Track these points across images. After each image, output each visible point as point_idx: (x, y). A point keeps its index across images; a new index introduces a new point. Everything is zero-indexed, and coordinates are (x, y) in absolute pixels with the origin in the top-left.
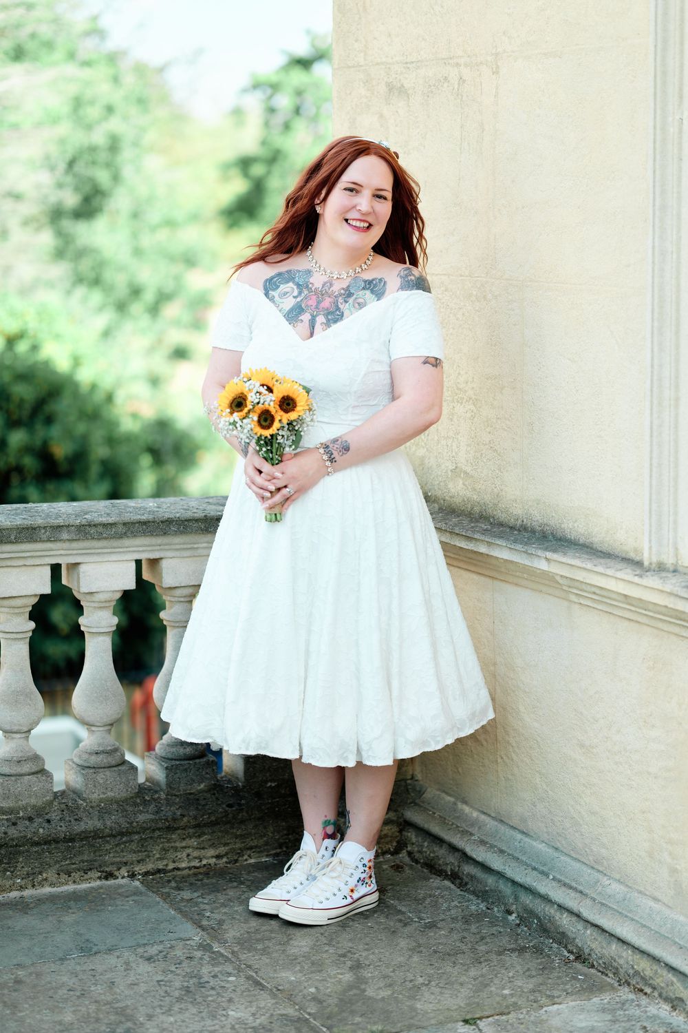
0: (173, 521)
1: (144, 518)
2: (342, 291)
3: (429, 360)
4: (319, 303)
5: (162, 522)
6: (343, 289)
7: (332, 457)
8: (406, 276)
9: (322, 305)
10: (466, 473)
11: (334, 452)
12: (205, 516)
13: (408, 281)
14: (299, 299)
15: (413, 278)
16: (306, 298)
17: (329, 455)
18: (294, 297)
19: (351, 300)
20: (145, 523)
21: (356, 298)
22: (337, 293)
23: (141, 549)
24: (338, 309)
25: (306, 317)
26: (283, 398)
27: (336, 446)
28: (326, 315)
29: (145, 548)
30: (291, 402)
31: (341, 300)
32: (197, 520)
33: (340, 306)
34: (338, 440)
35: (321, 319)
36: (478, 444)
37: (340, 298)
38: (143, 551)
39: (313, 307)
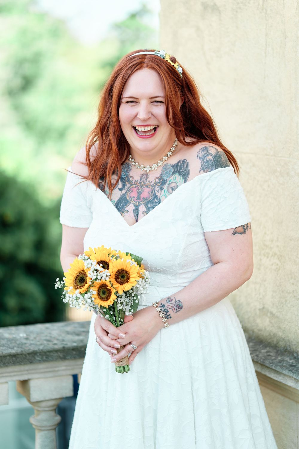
0: (38, 353)
1: (13, 351)
2: (157, 180)
3: (237, 230)
4: (139, 194)
5: (29, 354)
6: (158, 178)
7: (168, 314)
8: (205, 157)
9: (142, 196)
10: (272, 313)
11: (169, 310)
12: (64, 347)
13: (207, 162)
14: (124, 192)
15: (210, 157)
16: (129, 190)
17: (165, 313)
18: (120, 190)
19: (165, 187)
20: (15, 356)
21: (169, 184)
22: (153, 183)
23: (12, 374)
24: (156, 197)
25: (130, 208)
26: (118, 271)
27: (171, 305)
28: (146, 204)
29: (15, 373)
30: (125, 275)
31: (157, 188)
32: (57, 351)
33: (158, 194)
34: (172, 300)
35: (142, 208)
36: (283, 292)
37: (157, 187)
38: (14, 376)
39: (135, 199)
